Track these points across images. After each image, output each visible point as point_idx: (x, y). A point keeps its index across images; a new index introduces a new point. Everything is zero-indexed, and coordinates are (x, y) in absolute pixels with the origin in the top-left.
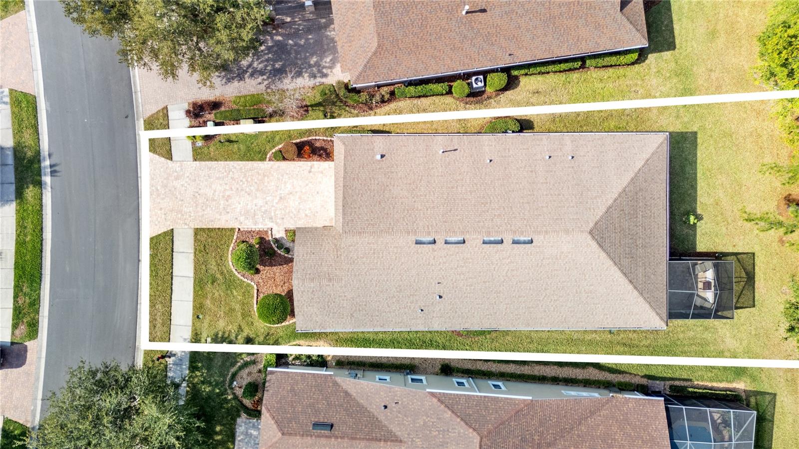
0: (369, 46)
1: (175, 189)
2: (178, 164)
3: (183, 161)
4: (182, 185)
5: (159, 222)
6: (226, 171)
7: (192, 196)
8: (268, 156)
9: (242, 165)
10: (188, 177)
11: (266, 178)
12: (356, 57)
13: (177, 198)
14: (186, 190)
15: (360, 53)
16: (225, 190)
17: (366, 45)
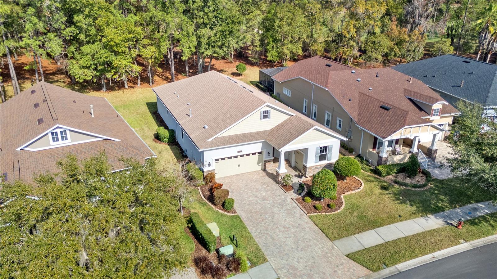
0: (122, 146)
1: (306, 266)
2: (279, 272)
3: (274, 269)
4: (298, 262)
5: (349, 269)
6: (264, 235)
7: (303, 251)
8: (233, 215)
9: (251, 227)
10: (287, 260)
11: (252, 211)
12: (132, 154)
13: (314, 262)
14: (301, 258)
15: (128, 152)
16: (280, 231)
17: (122, 148)
